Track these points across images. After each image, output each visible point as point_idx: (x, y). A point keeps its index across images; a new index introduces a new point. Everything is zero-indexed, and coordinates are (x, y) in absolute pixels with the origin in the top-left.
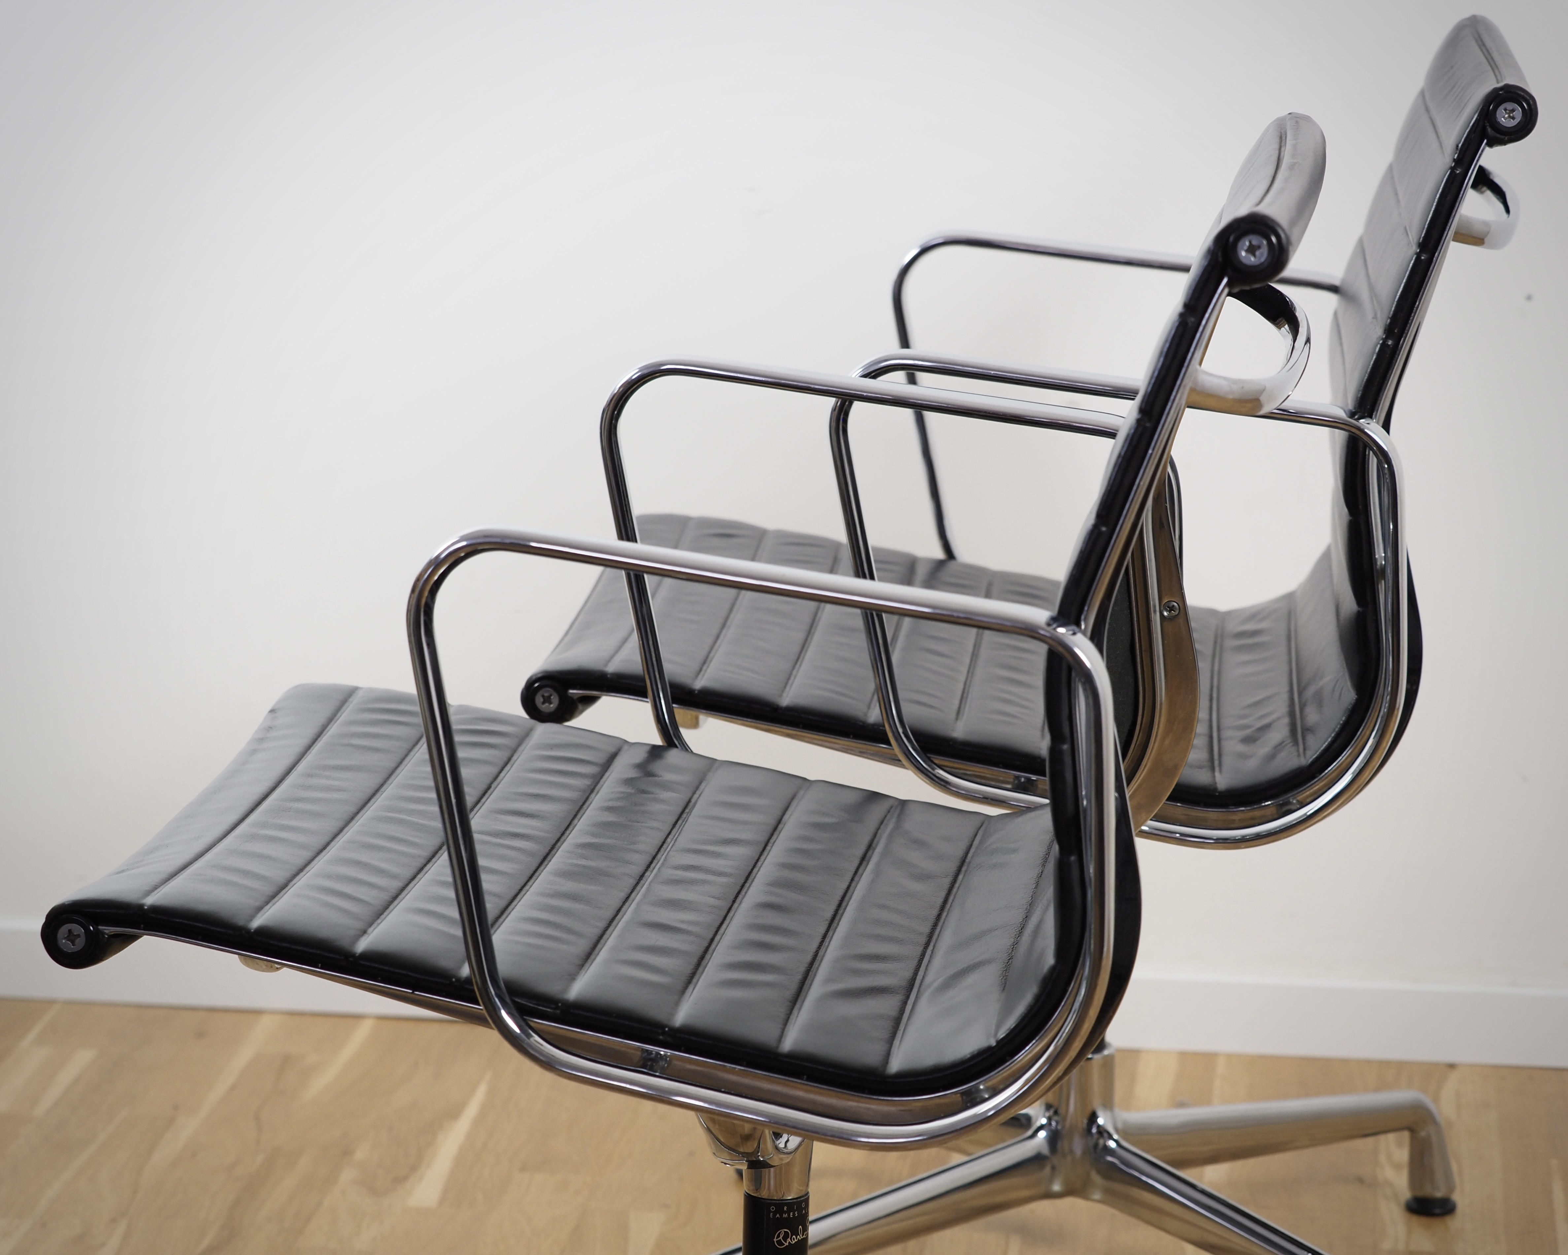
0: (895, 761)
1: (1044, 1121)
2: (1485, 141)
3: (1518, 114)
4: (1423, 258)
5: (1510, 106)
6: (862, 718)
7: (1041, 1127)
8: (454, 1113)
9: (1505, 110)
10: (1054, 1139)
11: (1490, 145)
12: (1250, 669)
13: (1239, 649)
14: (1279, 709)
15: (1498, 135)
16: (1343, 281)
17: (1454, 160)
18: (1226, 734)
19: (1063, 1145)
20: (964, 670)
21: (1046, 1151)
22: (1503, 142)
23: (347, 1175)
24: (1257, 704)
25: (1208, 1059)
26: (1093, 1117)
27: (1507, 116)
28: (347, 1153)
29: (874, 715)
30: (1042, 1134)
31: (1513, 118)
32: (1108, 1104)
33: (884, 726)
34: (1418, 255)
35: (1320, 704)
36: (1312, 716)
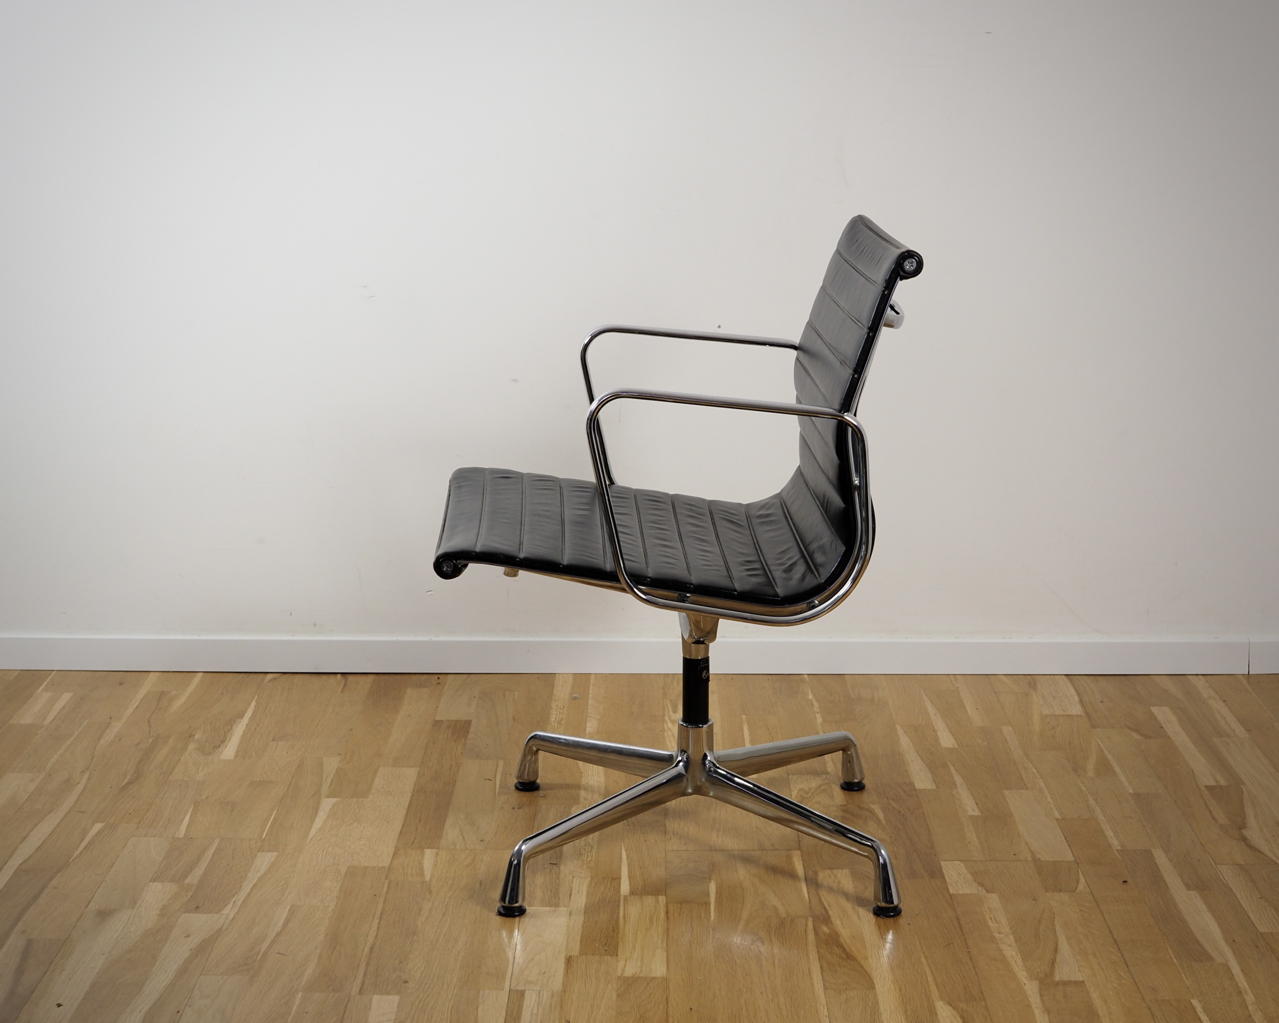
0: (623, 590)
1: (680, 758)
2: (899, 278)
3: (915, 264)
4: (871, 335)
5: (910, 260)
6: (603, 567)
7: (679, 762)
8: (241, 716)
9: (908, 262)
10: (686, 767)
11: (901, 279)
12: (773, 534)
13: (762, 523)
14: (794, 554)
15: (905, 275)
16: (799, 344)
17: (884, 287)
18: (772, 568)
19: (691, 769)
20: (640, 541)
21: (683, 772)
22: (907, 278)
23: (192, 746)
24: (783, 552)
25: (586, 677)
26: (705, 756)
27: (909, 266)
28: (191, 736)
29: (609, 566)
30: (681, 764)
31: (912, 266)
32: (711, 749)
33: (617, 573)
34: (868, 333)
35: (824, 553)
36: (819, 558)
